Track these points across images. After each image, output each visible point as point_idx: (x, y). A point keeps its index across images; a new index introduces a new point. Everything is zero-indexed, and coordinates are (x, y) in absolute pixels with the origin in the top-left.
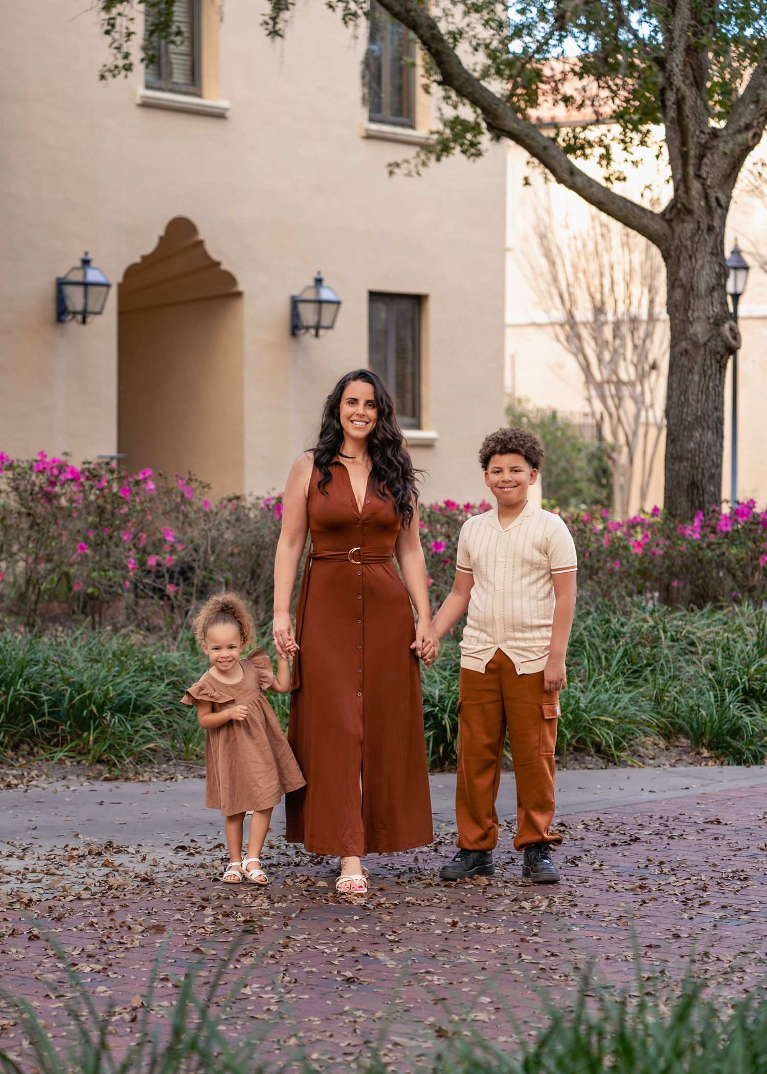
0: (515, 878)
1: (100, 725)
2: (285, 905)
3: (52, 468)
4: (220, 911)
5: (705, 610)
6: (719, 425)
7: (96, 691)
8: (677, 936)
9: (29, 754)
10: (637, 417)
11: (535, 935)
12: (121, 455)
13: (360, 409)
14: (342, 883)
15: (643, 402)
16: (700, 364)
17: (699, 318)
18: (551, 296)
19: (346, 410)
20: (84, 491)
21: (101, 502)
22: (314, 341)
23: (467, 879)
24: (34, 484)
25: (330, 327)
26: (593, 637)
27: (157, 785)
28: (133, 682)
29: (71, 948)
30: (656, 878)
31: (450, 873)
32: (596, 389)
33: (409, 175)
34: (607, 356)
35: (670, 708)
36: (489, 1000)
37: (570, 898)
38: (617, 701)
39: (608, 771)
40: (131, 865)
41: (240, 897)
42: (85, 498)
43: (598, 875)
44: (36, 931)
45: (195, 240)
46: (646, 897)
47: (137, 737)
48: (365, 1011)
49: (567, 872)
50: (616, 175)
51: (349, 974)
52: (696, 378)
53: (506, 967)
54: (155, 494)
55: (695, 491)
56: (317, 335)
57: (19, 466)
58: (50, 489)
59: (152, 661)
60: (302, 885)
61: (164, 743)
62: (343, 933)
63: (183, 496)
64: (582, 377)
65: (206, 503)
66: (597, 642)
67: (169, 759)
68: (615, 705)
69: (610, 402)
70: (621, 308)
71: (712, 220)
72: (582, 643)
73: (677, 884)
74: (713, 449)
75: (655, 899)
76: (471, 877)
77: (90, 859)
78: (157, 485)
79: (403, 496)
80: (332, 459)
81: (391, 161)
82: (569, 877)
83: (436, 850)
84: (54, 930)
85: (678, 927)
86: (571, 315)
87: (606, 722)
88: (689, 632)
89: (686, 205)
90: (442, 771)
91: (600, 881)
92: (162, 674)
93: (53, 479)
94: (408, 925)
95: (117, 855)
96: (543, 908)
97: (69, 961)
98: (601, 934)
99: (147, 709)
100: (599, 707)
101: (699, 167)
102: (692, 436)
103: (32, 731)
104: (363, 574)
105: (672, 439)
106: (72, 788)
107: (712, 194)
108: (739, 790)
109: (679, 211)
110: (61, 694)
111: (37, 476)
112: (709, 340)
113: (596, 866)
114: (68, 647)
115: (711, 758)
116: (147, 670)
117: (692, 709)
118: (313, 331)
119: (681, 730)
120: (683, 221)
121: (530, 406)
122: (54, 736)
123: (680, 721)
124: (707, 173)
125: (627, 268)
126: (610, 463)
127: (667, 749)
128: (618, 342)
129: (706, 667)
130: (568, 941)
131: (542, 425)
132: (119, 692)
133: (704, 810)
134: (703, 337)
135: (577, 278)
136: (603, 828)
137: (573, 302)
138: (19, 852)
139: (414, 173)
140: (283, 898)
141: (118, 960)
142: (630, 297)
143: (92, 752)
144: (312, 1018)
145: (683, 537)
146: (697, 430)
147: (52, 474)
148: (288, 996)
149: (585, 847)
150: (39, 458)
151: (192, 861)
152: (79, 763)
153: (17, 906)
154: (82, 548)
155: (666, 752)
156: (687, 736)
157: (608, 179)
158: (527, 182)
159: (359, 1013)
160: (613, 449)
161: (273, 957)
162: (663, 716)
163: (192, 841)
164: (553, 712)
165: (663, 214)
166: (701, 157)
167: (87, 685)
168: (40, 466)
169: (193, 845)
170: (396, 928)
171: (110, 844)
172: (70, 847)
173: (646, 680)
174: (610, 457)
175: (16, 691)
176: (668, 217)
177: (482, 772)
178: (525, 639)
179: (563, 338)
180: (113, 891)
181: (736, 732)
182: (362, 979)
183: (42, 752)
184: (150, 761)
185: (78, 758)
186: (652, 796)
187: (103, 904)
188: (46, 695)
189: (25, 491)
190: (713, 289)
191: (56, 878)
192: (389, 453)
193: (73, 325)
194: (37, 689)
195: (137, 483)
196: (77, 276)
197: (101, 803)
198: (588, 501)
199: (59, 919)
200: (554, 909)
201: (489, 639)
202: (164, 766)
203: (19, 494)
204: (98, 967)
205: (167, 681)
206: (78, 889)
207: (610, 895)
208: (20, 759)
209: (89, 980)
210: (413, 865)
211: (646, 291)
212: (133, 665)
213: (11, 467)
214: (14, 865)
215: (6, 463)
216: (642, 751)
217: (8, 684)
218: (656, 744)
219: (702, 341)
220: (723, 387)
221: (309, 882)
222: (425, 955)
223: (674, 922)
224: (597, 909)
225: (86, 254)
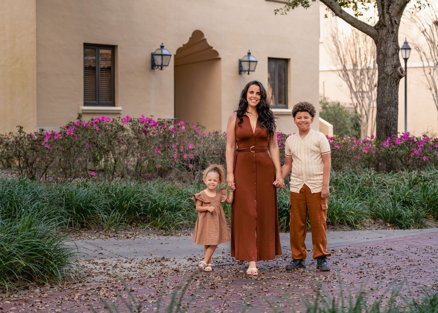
0: (314, 269)
1: (162, 215)
2: (227, 279)
3: (146, 121)
4: (202, 281)
5: (390, 173)
6: (396, 105)
7: (161, 203)
8: (372, 289)
9: (136, 226)
10: (369, 105)
11: (319, 289)
12: (176, 119)
13: (254, 95)
14: (249, 271)
15: (372, 99)
16: (389, 82)
17: (389, 65)
18: (337, 60)
19: (249, 95)
20: (158, 130)
21: (164, 133)
22: (247, 76)
23: (296, 270)
24: (140, 127)
25: (254, 71)
26: (347, 183)
27: (183, 237)
28: (175, 199)
29: (145, 294)
30: (366, 269)
31: (289, 268)
32: (354, 94)
33: (282, 14)
34: (358, 82)
35: (375, 209)
37: (334, 276)
38: (356, 205)
39: (352, 231)
40: (171, 265)
41: (210, 276)
42: (159, 132)
43: (345, 268)
44: (133, 288)
45: (203, 38)
46: (362, 276)
47: (176, 220)
49: (333, 267)
50: (359, 13)
51: (248, 303)
52: (388, 88)
53: (307, 301)
54: (185, 131)
55: (388, 130)
56: (249, 74)
57: (134, 120)
58: (146, 129)
59: (182, 192)
60: (234, 272)
61: (186, 222)
62: (248, 289)
63: (195, 131)
64: (349, 90)
65: (204, 134)
66: (349, 184)
67: (188, 228)
68: (354, 207)
69: (359, 99)
70: (363, 64)
71: (393, 29)
72: (344, 184)
73: (374, 271)
74: (394, 114)
75: (365, 276)
76: (297, 269)
77: (156, 263)
78: (185, 127)
79: (270, 127)
80: (243, 114)
81: (276, 9)
82: (334, 269)
83: (285, 260)
84: (140, 288)
85: (373, 286)
86: (344, 67)
87: (351, 213)
88: (383, 181)
89: (384, 23)
91: (345, 270)
92: (186, 196)
93: (147, 125)
94: (272, 286)
95: (166, 262)
96: (323, 280)
97: (144, 299)
98: (344, 289)
99: (180, 209)
100: (349, 208)
101: (388, 9)
102: (386, 109)
103: (137, 218)
104: (256, 156)
105: (379, 110)
106: (151, 238)
107: (393, 19)
108: (400, 238)
109: (381, 25)
110: (148, 204)
111: (141, 124)
112: (392, 74)
113: (344, 265)
114: (151, 187)
115: (390, 227)
116: (180, 195)
117: (383, 209)
118: (247, 72)
119: (380, 216)
120: (382, 29)
121: (329, 101)
122: (145, 220)
123: (379, 213)
124: (391, 11)
125: (365, 49)
126: (360, 122)
127: (374, 223)
128: (362, 77)
129: (389, 193)
130: (331, 291)
131: (334, 107)
132: (169, 203)
133: (386, 245)
134: (390, 72)
135: (347, 53)
136: (348, 252)
137: (345, 62)
138: (129, 261)
139: (284, 13)
140: (226, 277)
141: (162, 299)
142: (366, 60)
143: (159, 225)
145: (383, 146)
146: (388, 107)
147: (146, 123)
148: (225, 311)
149: (341, 258)
150: (141, 118)
151: (194, 264)
152: (154, 229)
154: (157, 151)
155: (374, 225)
156: (382, 219)
157: (356, 15)
158: (326, 17)
160: (361, 116)
161: (220, 297)
162: (373, 211)
163: (194, 257)
164: (325, 207)
165: (375, 27)
166: (389, 6)
167: (158, 200)
168: (142, 121)
169: (194, 258)
170: (268, 287)
171: (164, 258)
172: (149, 259)
173: (367, 198)
174: (360, 120)
175: (131, 203)
176: (377, 28)
177: (300, 230)
178: (314, 180)
179: (341, 75)
180: (163, 274)
181: (400, 217)
182: (253, 305)
183: (140, 225)
184: (181, 228)
186: (368, 240)
187: (159, 279)
188: (142, 204)
189: (137, 130)
190: (394, 55)
191: (142, 270)
192: (265, 112)
193: (157, 70)
194: (139, 201)
195: (178, 127)
196: (159, 52)
197: (162, 244)
198: (351, 136)
199: (142, 284)
200: (327, 280)
201: (301, 180)
202: (186, 230)
203: (134, 131)
204: (155, 301)
205: (187, 199)
206: (151, 274)
207: (349, 275)
209: (151, 306)
210: (276, 265)
211: (372, 57)
212: (175, 193)
213: (131, 121)
214: (128, 265)
215: (129, 119)
216: (365, 224)
217: (128, 200)
218: (370, 222)
219: (390, 74)
220: (398, 91)
221: (237, 271)
222: (277, 296)
223: (372, 284)
224: (343, 280)
225: (162, 44)
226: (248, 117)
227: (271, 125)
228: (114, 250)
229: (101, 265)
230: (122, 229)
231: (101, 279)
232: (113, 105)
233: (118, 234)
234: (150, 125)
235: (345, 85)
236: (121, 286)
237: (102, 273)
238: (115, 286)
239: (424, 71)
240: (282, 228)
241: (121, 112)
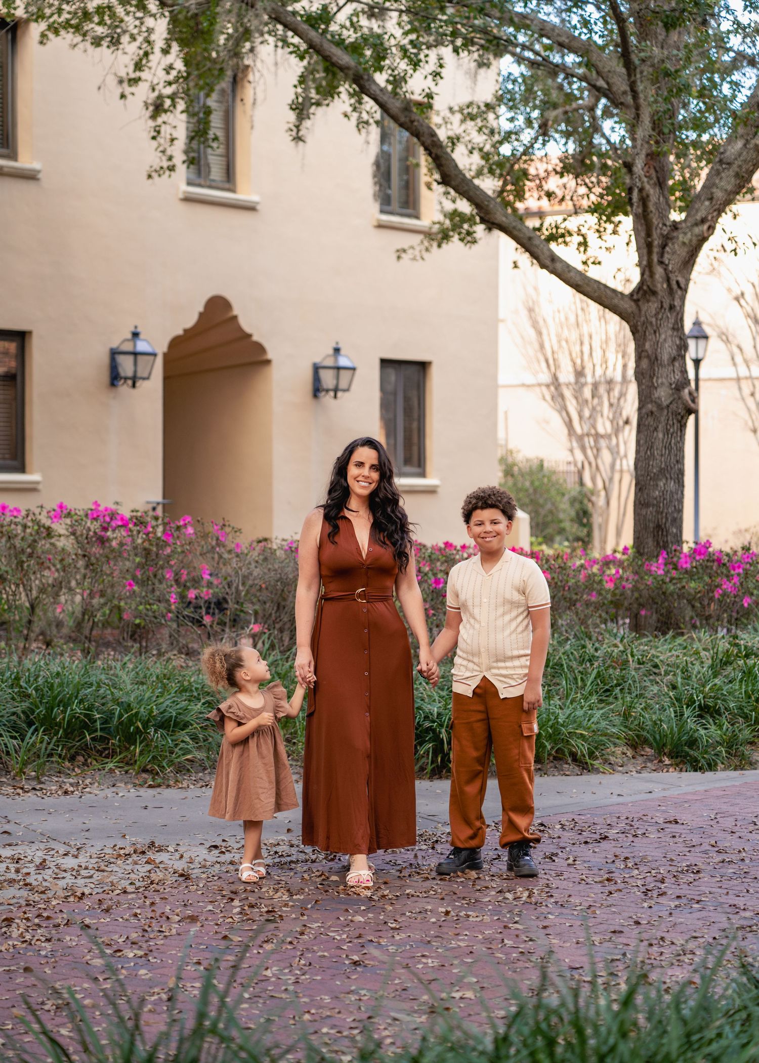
0: (500, 872)
1: (145, 739)
2: (302, 897)
3: (104, 516)
4: (246, 902)
5: (667, 636)
6: (681, 476)
7: (142, 710)
8: (637, 923)
9: (84, 764)
10: (613, 466)
11: (516, 923)
12: (166, 501)
13: (365, 471)
14: (352, 877)
15: (618, 453)
16: (663, 424)
17: (662, 384)
18: (538, 361)
19: (353, 471)
20: (132, 536)
21: (146, 545)
22: (333, 401)
23: (459, 873)
24: (89, 529)
25: (347, 390)
26: (570, 660)
27: (194, 791)
28: (174, 702)
29: (117, 936)
30: (622, 872)
31: (444, 868)
32: (577, 441)
33: (414, 259)
34: (587, 413)
35: (636, 722)
36: (475, 980)
37: (547, 890)
38: (591, 716)
39: (583, 777)
40: (171, 862)
41: (263, 890)
42: (133, 541)
43: (572, 870)
44: (88, 921)
45: (231, 314)
46: (612, 888)
47: (176, 750)
48: (368, 990)
49: (545, 867)
50: (592, 260)
51: (356, 958)
52: (661, 435)
53: (490, 951)
54: (193, 537)
55: (660, 532)
56: (335, 397)
57: (76, 514)
58: (103, 533)
59: (190, 683)
60: (318, 880)
61: (200, 755)
62: (352, 921)
63: (217, 539)
64: (566, 431)
65: (238, 545)
66: (574, 664)
67: (205, 769)
68: (589, 720)
69: (589, 452)
70: (599, 372)
71: (673, 300)
72: (562, 665)
73: (640, 877)
74: (675, 497)
75: (620, 890)
76: (463, 872)
77: (135, 857)
78: (195, 529)
79: (401, 544)
80: (339, 513)
81: (399, 247)
82: (547, 871)
83: (433, 848)
84: (102, 920)
85: (639, 915)
86: (555, 378)
87: (581, 734)
88: (653, 656)
89: (651, 287)
90: (440, 778)
91: (573, 875)
92: (199, 695)
93: (105, 525)
94: (408, 914)
95: (159, 854)
96: (524, 899)
97: (115, 947)
98: (572, 921)
99: (186, 725)
100: (575, 722)
101: (662, 255)
102: (657, 485)
103: (87, 745)
104: (368, 611)
105: (640, 487)
106: (121, 794)
107: (673, 277)
108: (695, 793)
109: (645, 293)
110: (112, 713)
111: (92, 523)
112: (671, 403)
113: (570, 861)
114: (118, 672)
115: (671, 765)
116: (186, 691)
117: (655, 723)
118: (332, 394)
119: (645, 741)
120: (648, 301)
121: (521, 457)
122: (105, 749)
123: (645, 733)
124: (669, 260)
125: (604, 338)
126: (590, 505)
127: (633, 757)
128: (596, 401)
129: (667, 686)
130: (545, 927)
131: (531, 473)
132: (162, 710)
133: (664, 812)
134: (666, 400)
135: (560, 346)
136: (577, 828)
137: (557, 367)
138: (73, 851)
139: (418, 258)
140: (301, 891)
141: (157, 947)
142: (606, 362)
143: (138, 763)
144: (323, 997)
145: (649, 573)
146: (661, 480)
147: (104, 521)
148: (303, 977)
149: (562, 845)
150: (93, 507)
151: (223, 858)
152: (127, 772)
153: (71, 899)
154: (130, 585)
155: (633, 761)
156: (651, 747)
157: (585, 263)
158: (516, 266)
159: (363, 992)
160: (592, 493)
161: (291, 943)
162: (630, 730)
163: (224, 841)
164: (531, 730)
165: (632, 294)
166: (664, 247)
167: (134, 705)
168: (94, 515)
169: (224, 844)
170: (398, 917)
171: (153, 843)
172: (118, 846)
173: (616, 698)
174: (590, 500)
175: (72, 710)
176: (635, 297)
177: (470, 781)
178: (506, 668)
179: (548, 398)
180: (154, 885)
181: (693, 743)
182: (367, 962)
183: (94, 762)
184: (188, 770)
185: (126, 768)
186: (620, 799)
187: (146, 897)
188: (99, 713)
189: (82, 535)
190: (674, 359)
191: (105, 874)
192: (389, 510)
193: (124, 389)
194: (90, 708)
195: (178, 528)
196: (128, 347)
197: (146, 808)
198: (571, 538)
199: (107, 911)
200: (533, 900)
201: (476, 668)
202: (201, 774)
203: (76, 538)
204: (140, 953)
205: (203, 701)
206: (125, 884)
207: (582, 887)
208: (76, 769)
209: (132, 964)
210: (414, 861)
211: (620, 356)
212: (174, 686)
213: (69, 515)
214: (69, 862)
215: (65, 512)
216: (612, 759)
217: (65, 704)
218: (624, 754)
219: (665, 404)
220: (683, 444)
221: (323, 877)
222: (421, 941)
223: (636, 910)
224: (570, 899)
225: (136, 327)
226: (349, 521)
227: (402, 539)
228: (38, 823)
229: (8, 861)
230: (52, 772)
231: (11, 896)
232: (21, 468)
233: (43, 783)
234: (113, 524)
235: (557, 422)
236: (60, 915)
237: (12, 882)
238: (45, 914)
239: (740, 389)
240: (422, 769)
241: (40, 487)
